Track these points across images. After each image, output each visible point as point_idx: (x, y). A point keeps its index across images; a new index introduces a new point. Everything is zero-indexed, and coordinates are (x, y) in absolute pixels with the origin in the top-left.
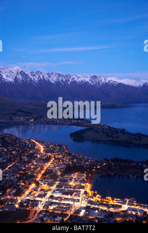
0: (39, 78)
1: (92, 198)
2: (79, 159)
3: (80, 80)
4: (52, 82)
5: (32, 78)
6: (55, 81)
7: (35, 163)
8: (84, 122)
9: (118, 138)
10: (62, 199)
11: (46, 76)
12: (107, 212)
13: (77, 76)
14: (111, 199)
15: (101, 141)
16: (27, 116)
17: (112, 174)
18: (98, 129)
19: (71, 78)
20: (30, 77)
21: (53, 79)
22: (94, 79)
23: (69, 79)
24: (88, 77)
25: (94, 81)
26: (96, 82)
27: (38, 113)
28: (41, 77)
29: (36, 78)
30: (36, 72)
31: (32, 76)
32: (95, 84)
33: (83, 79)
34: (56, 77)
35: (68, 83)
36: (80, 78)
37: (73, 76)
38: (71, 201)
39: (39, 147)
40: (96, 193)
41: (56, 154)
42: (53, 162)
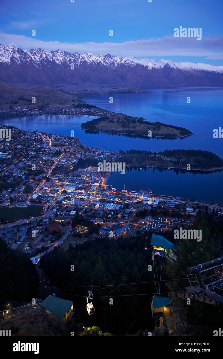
0: (41, 57)
1: (107, 191)
2: (92, 152)
3: (91, 59)
4: (58, 62)
5: (33, 57)
6: (61, 61)
7: (43, 158)
8: (97, 110)
9: (135, 128)
10: (76, 194)
11: (50, 55)
12: (123, 204)
13: (87, 55)
14: (127, 191)
15: (116, 131)
16: (30, 104)
17: (128, 166)
18: (112, 119)
19: (80, 58)
20: (29, 56)
21: (59, 59)
22: (108, 58)
23: (77, 59)
24: (100, 56)
25: (108, 61)
26: (110, 62)
27: (43, 101)
28: (44, 55)
29: (37, 57)
30: (37, 50)
31: (32, 55)
32: (109, 64)
33: (95, 59)
34: (62, 56)
35: (77, 64)
36: (91, 58)
37: (82, 55)
38: (85, 195)
39: (47, 141)
40: (112, 187)
41: (67, 148)
42: (64, 157)
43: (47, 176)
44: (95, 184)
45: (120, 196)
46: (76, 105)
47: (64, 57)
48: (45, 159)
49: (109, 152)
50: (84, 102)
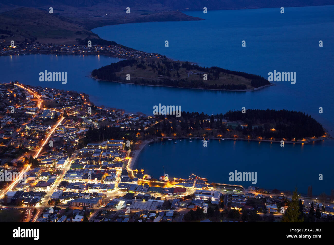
1: (136, 180)
2: (110, 116)
8: (118, 49)
9: (179, 76)
10: (84, 187)
14: (168, 179)
15: (149, 82)
17: (169, 138)
18: (143, 62)
27: (27, 32)
38: (99, 188)
39: (34, 98)
40: (144, 172)
41: (69, 109)
42: (64, 125)
43: (34, 157)
44: (115, 168)
45: (158, 186)
46: (82, 40)
48: (30, 128)
49: (138, 116)
50: (97, 35)
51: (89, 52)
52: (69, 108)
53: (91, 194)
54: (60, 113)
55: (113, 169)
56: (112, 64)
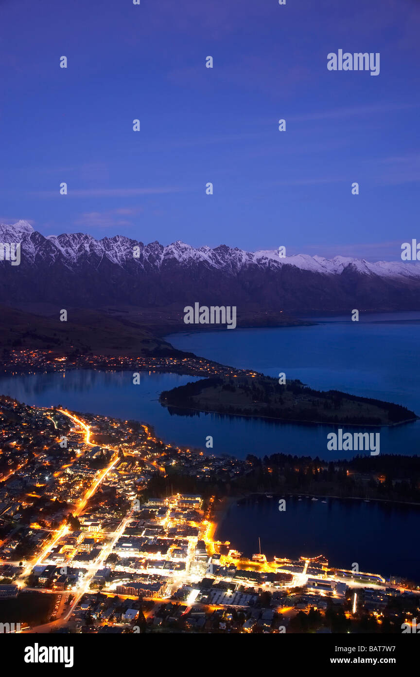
0: (80, 250)
1: (219, 557)
2: (183, 458)
3: (185, 256)
4: (115, 260)
5: (63, 250)
6: (122, 260)
7: (68, 471)
8: (197, 363)
9: (282, 403)
10: (141, 564)
11: (100, 246)
12: (257, 594)
13: (178, 247)
14: (265, 559)
15: (239, 411)
16: (49, 348)
17: (268, 495)
18: (232, 382)
19: (162, 252)
20: (56, 248)
21: (118, 254)
22: (222, 253)
23: (157, 255)
24: (206, 250)
25: (222, 260)
26: (227, 262)
27: (79, 340)
28: (87, 247)
29: (73, 250)
30: (74, 236)
31: (62, 246)
32: (224, 266)
33: (195, 255)
34: (126, 248)
35: (156, 264)
36: (186, 252)
37: (168, 246)
38: (163, 567)
39: (80, 429)
40: (229, 545)
41: (126, 447)
42: (118, 468)
43: (74, 515)
44: (188, 538)
45: (250, 569)
46: (150, 350)
47: (128, 250)
48: (73, 473)
49: (222, 460)
50: (169, 345)
51: (159, 368)
52: (126, 444)
53: (151, 576)
54: (113, 452)
55: (185, 539)
56: (189, 384)
